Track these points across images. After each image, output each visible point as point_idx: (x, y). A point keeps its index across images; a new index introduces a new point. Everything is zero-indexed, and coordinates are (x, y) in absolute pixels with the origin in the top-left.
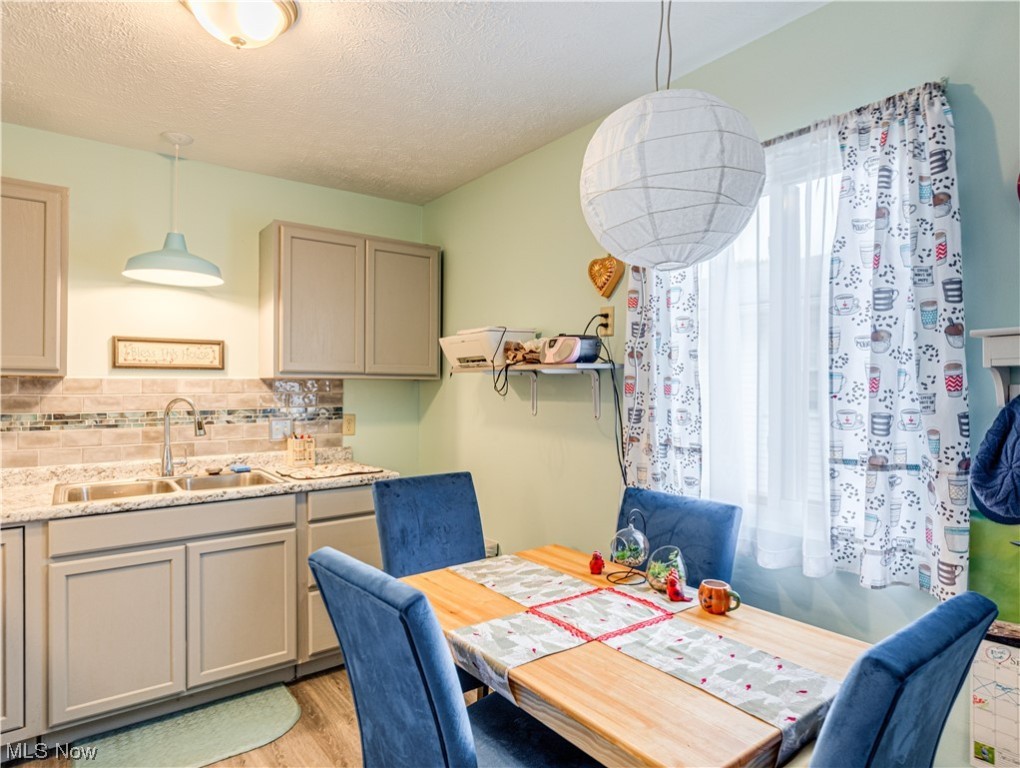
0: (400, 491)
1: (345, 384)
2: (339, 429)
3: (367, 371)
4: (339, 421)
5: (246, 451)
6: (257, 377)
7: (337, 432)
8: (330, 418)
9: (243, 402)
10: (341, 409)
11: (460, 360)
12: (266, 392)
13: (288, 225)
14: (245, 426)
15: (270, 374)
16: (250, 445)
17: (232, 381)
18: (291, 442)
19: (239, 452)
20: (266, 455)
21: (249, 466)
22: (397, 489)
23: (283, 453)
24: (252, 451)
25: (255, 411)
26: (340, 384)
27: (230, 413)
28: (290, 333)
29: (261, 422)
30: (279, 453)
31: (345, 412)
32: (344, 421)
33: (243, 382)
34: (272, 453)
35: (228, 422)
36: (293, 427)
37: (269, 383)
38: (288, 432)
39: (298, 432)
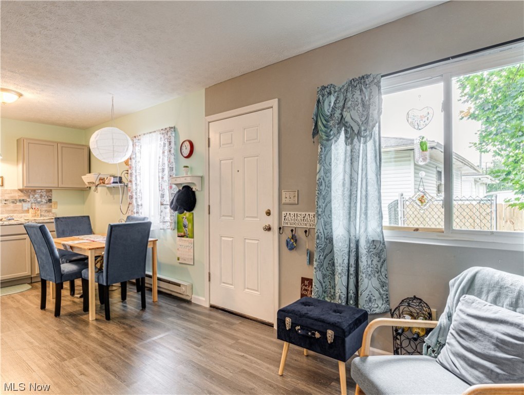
0: (63, 220)
1: (53, 191)
2: (51, 206)
3: (59, 186)
4: (51, 204)
5: (13, 213)
6: (17, 188)
7: (49, 207)
8: (46, 203)
9: (11, 197)
10: (51, 200)
11: (88, 183)
12: (20, 194)
13: (27, 139)
14: (12, 205)
15: (21, 187)
16: (14, 211)
17: (6, 190)
18: (31, 210)
19: (9, 214)
20: (21, 215)
21: (13, 218)
22: (62, 220)
23: (28, 214)
24: (15, 213)
25: (16, 200)
26: (51, 191)
27: (5, 200)
28: (28, 173)
29: (18, 204)
30: (26, 214)
31: (53, 200)
32: (53, 204)
33: (11, 190)
34: (23, 214)
35: (5, 204)
36: (32, 206)
37: (21, 190)
38: (30, 207)
39: (33, 207)
